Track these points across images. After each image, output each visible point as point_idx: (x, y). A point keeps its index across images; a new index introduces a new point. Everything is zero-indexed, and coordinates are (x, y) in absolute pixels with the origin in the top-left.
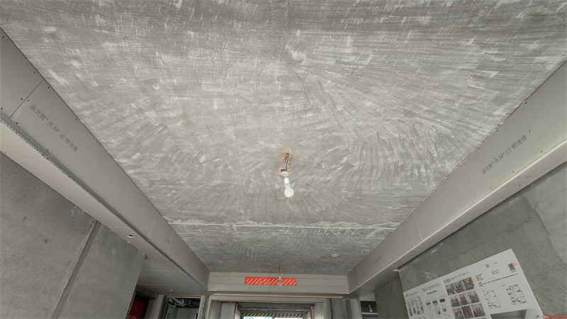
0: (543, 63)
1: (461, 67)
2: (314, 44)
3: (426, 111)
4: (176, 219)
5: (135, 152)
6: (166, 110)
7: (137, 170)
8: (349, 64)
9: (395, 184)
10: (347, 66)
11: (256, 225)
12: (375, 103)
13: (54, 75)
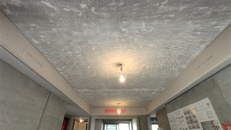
0: (218, 29)
1: (187, 31)
2: (130, 26)
3: (174, 47)
4: (79, 89)
5: (63, 66)
6: (75, 51)
7: (64, 72)
8: (144, 32)
9: (163, 74)
10: (143, 33)
11: (109, 90)
12: (154, 45)
13: (34, 40)
